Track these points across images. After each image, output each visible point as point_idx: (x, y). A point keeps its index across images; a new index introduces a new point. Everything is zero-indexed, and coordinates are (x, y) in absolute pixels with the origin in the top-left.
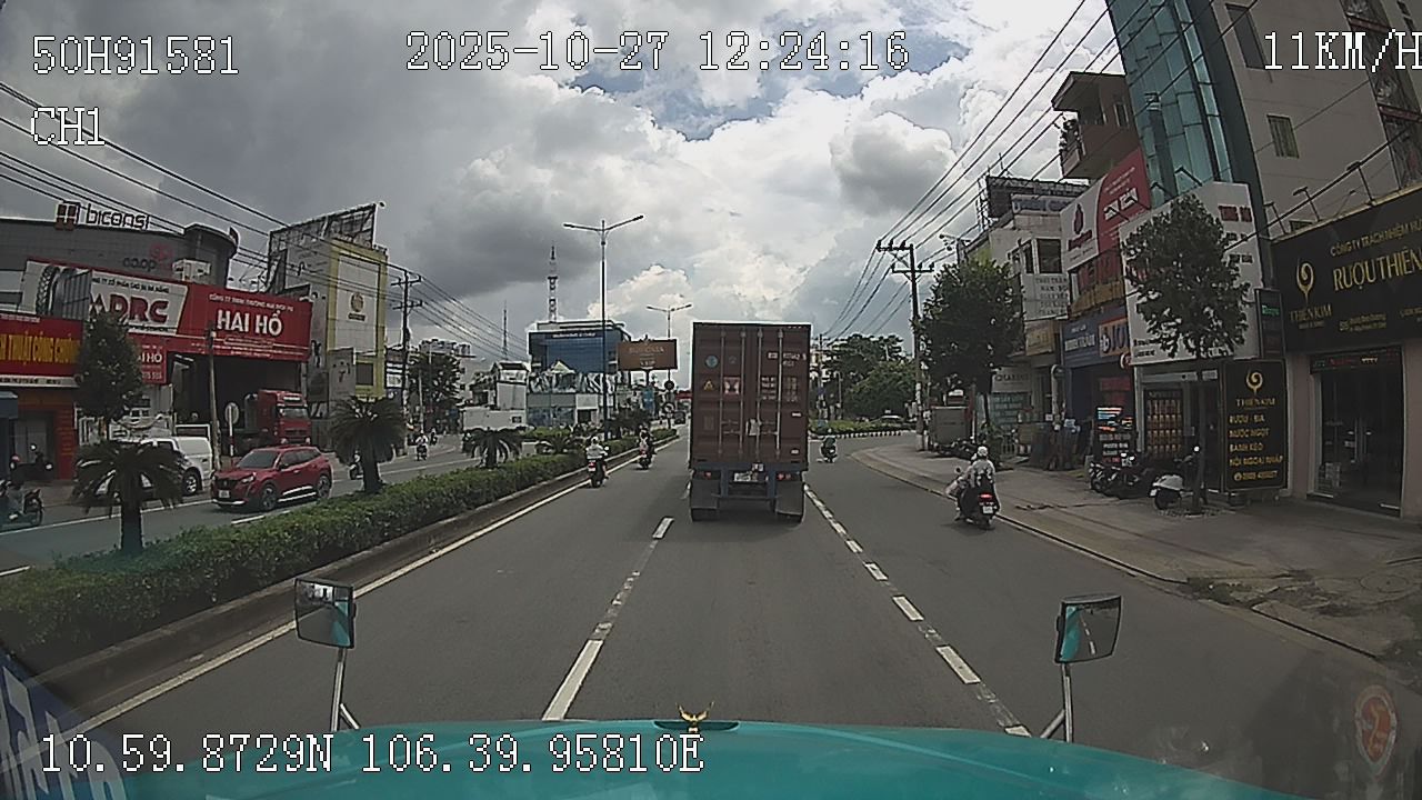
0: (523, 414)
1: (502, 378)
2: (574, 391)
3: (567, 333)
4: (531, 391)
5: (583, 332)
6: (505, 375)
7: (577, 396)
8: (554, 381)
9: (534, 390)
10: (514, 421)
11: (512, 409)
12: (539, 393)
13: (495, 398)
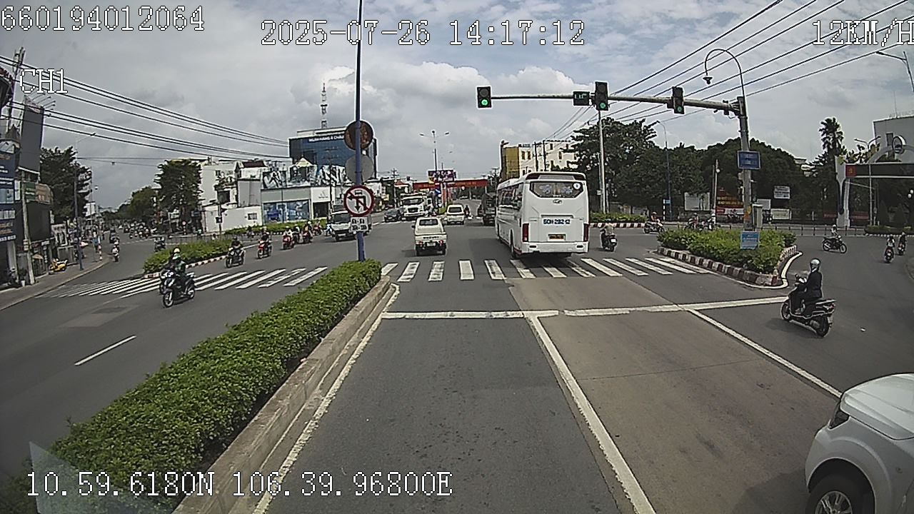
0: (257, 210)
1: (243, 177)
2: (307, 184)
3: (322, 137)
4: (265, 186)
5: (333, 136)
6: (246, 173)
7: (312, 189)
8: (288, 176)
9: (268, 185)
10: (249, 219)
11: (250, 206)
12: (271, 189)
13: (237, 196)
